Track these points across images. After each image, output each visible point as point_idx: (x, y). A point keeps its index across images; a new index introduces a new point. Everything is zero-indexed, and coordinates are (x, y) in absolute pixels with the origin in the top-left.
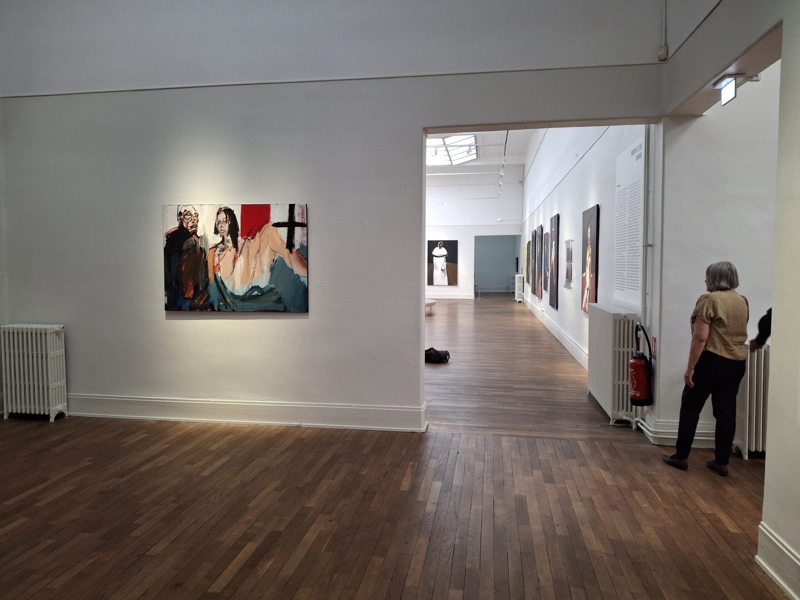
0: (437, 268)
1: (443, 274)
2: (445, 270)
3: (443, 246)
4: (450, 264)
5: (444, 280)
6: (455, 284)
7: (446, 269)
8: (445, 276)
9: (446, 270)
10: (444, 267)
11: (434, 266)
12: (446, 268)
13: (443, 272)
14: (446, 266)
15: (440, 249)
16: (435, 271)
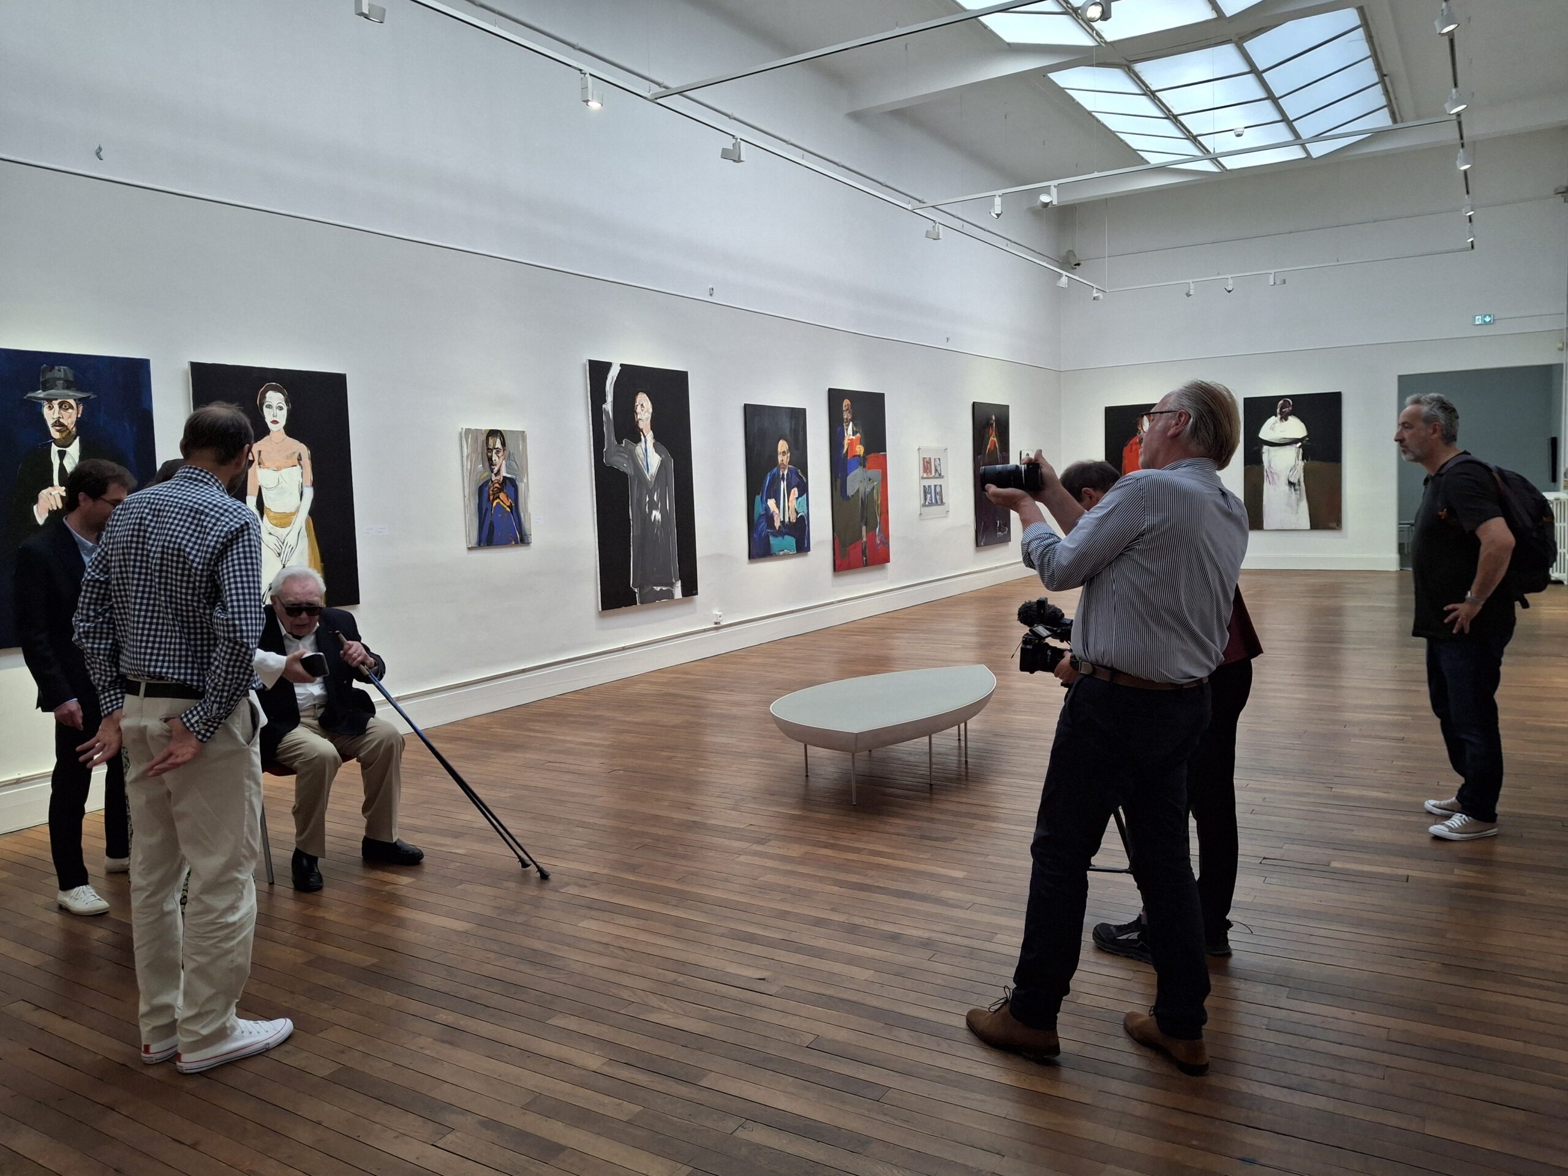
0: (1273, 478)
1: (1294, 496)
2: (1299, 485)
3: (1292, 413)
4: (1317, 464)
5: (1297, 513)
6: (1334, 525)
7: (1302, 480)
8: (1299, 500)
9: (1302, 484)
10: (1298, 475)
11: (1265, 474)
12: (1304, 477)
13: (1295, 490)
14: (1304, 472)
15: (1285, 423)
16: (1267, 488)
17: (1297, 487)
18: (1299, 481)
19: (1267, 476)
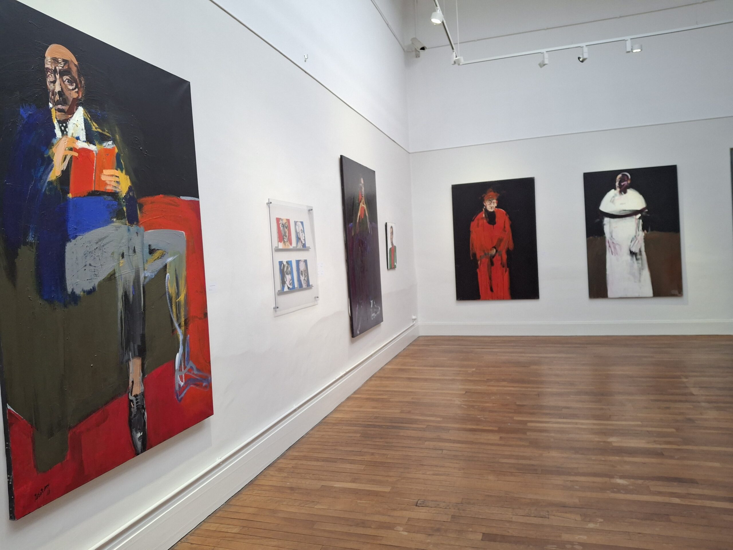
0: (615, 248)
1: (636, 265)
2: (641, 254)
3: (631, 186)
4: (656, 234)
5: (640, 281)
6: (676, 292)
7: (643, 249)
8: (641, 269)
9: (644, 253)
10: (639, 245)
11: (607, 245)
12: (645, 246)
13: (637, 259)
14: (646, 242)
15: (624, 196)
16: (610, 258)
17: (639, 257)
18: (640, 251)
19: (610, 246)
